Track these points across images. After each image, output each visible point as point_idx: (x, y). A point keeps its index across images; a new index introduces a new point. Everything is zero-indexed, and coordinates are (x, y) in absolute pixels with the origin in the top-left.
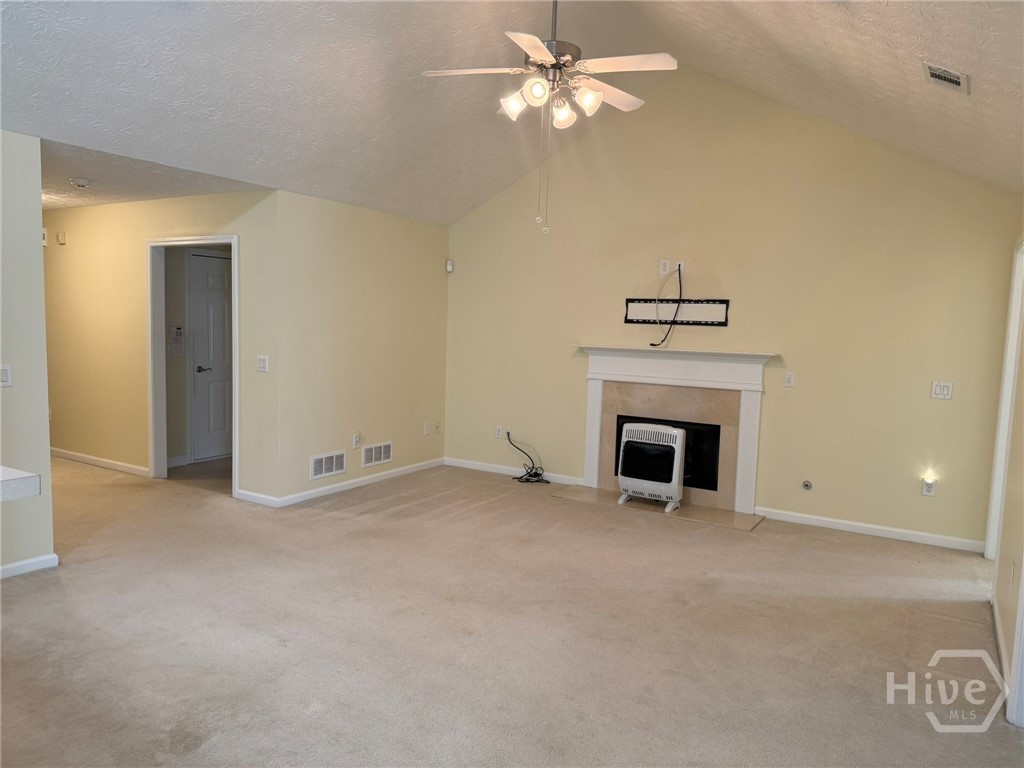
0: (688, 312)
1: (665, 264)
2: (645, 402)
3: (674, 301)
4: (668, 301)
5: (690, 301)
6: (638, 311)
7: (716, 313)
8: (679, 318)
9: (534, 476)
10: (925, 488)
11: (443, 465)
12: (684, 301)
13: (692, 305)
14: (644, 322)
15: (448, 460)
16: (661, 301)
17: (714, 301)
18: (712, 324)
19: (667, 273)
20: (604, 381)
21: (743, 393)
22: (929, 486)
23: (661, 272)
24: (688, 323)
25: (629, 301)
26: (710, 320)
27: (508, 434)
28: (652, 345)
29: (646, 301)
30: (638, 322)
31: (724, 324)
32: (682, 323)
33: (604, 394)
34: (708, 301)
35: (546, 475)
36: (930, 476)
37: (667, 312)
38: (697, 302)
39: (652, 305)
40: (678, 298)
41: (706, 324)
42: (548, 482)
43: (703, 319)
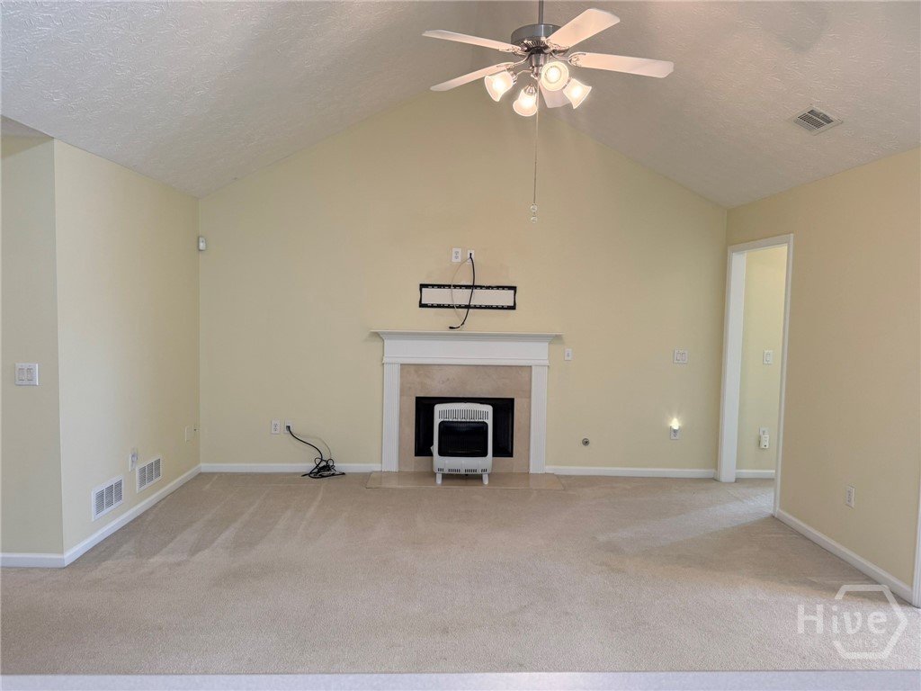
0: (481, 297)
1: (457, 253)
2: (443, 382)
3: (467, 287)
4: (461, 287)
5: (481, 287)
6: (431, 296)
7: (505, 298)
8: (472, 303)
9: (323, 470)
10: (673, 433)
11: (200, 474)
12: (476, 287)
13: (483, 291)
14: (439, 306)
15: (205, 467)
16: (455, 286)
17: (503, 288)
18: (503, 308)
19: (459, 260)
20: (401, 365)
21: (533, 368)
22: (675, 431)
23: (454, 260)
24: (480, 307)
25: (422, 286)
26: (500, 304)
27: (289, 427)
28: (451, 328)
29: (439, 286)
30: (432, 306)
31: (513, 308)
32: (475, 307)
33: (402, 377)
34: (498, 287)
35: (339, 466)
36: (675, 424)
37: (461, 297)
38: (488, 288)
39: (446, 290)
40: (471, 284)
41: (497, 308)
42: (343, 474)
43: (494, 304)
